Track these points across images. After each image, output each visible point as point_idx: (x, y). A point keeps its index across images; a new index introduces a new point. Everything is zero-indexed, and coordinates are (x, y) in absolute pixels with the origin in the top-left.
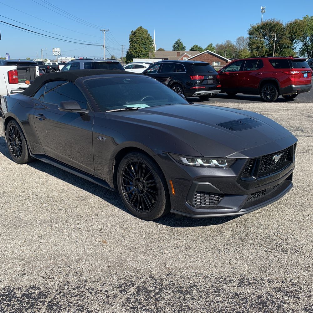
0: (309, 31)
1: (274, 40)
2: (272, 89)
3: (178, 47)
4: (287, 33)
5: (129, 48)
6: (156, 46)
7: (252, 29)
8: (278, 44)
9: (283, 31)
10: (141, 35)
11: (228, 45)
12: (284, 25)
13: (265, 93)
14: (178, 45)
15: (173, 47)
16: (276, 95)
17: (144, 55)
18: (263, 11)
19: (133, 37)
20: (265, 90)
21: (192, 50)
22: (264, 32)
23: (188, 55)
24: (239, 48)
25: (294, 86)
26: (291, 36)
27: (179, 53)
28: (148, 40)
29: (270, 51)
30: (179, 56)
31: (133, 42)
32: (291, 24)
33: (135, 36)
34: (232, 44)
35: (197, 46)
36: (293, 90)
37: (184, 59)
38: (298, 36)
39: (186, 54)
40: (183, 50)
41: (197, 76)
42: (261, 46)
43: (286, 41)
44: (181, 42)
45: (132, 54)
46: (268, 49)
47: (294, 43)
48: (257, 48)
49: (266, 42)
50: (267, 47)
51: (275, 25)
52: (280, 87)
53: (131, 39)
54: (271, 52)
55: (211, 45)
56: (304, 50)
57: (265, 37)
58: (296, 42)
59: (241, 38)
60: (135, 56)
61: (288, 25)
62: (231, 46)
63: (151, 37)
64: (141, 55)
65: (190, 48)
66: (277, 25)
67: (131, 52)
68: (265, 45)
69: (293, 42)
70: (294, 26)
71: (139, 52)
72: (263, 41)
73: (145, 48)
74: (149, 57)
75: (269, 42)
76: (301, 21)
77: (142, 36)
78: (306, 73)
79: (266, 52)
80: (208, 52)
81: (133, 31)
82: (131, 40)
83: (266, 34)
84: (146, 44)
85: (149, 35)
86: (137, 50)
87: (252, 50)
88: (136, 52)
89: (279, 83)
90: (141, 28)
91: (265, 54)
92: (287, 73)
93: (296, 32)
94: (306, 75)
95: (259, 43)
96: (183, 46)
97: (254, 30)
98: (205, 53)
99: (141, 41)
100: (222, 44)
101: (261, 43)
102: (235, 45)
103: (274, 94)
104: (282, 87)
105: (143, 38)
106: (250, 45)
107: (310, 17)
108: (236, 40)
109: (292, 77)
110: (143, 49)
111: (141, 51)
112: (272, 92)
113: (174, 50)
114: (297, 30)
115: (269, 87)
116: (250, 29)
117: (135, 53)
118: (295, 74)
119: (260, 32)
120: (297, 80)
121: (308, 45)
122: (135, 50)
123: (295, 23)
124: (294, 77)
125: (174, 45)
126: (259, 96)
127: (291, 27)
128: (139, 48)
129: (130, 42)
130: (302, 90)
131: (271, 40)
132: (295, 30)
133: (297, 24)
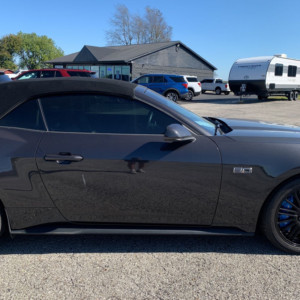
0: (25, 47)
4: (5, 46)
32: (7, 38)
38: (16, 50)
43: (6, 54)
56: (23, 63)
58: (14, 55)
61: (4, 39)
70: (10, 40)
76: (16, 36)
93: (13, 46)
107: (24, 34)
114: (15, 44)
121: (26, 59)
123: (10, 37)
127: (8, 41)
132: (12, 44)
133: (13, 39)
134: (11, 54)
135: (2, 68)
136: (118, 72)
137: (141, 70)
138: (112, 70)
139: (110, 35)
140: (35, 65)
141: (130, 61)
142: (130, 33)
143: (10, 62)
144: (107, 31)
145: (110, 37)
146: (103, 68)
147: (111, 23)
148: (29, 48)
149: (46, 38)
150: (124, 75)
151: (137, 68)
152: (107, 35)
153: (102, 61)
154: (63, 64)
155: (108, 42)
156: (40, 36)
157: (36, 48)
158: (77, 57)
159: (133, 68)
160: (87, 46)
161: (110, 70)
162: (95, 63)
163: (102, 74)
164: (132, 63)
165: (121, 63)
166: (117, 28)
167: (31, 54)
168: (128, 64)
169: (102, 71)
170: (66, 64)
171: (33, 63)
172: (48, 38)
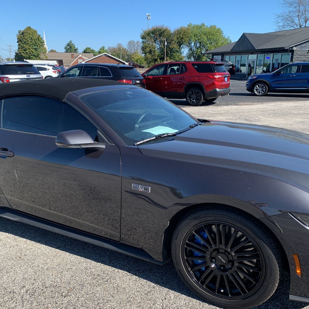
0: (193, 38)
1: (164, 45)
2: (197, 93)
3: (70, 48)
4: (175, 38)
5: (18, 49)
6: (47, 47)
7: (144, 34)
8: (168, 49)
9: (171, 36)
10: (30, 35)
11: (119, 48)
12: (172, 31)
13: (190, 97)
14: (71, 47)
15: (65, 48)
16: (202, 98)
17: (36, 56)
18: (149, 17)
19: (21, 37)
20: (190, 95)
21: (85, 52)
22: (154, 37)
23: (83, 57)
24: (131, 51)
25: (218, 90)
26: (179, 41)
27: (74, 54)
28: (39, 40)
29: (162, 54)
30: (73, 58)
31: (21, 43)
32: (178, 31)
33: (23, 37)
34: (124, 47)
35: (89, 48)
36: (218, 93)
37: (79, 61)
38: (184, 41)
39: (80, 56)
40: (76, 52)
41: (124, 80)
42: (153, 50)
43: (175, 46)
44: (72, 44)
45: (21, 55)
46: (160, 53)
47: (182, 48)
48: (150, 52)
49: (157, 46)
50: (159, 51)
51: (164, 31)
52: (205, 91)
53: (19, 39)
54: (162, 56)
55: (103, 47)
56: (190, 55)
57: (156, 42)
58: (183, 47)
59: (131, 42)
60: (26, 57)
61: (175, 32)
62: (123, 49)
63: (42, 38)
64: (32, 57)
65: (83, 50)
66: (166, 31)
67: (20, 53)
68: (156, 49)
69: (180, 47)
70: (181, 32)
71: (30, 53)
72: (155, 45)
73: (36, 49)
74: (41, 59)
75: (160, 47)
76: (186, 28)
77: (32, 37)
78: (226, 77)
79: (158, 56)
80: (105, 54)
81: (20, 31)
82: (19, 41)
83: (157, 39)
84: (36, 45)
85: (39, 36)
86: (27, 51)
87: (145, 54)
88: (27, 53)
89: (204, 87)
90: (29, 28)
91: (158, 57)
92: (212, 77)
93: (183, 38)
94: (227, 79)
95: (151, 47)
96: (75, 48)
97: (146, 35)
98: (102, 55)
99: (31, 42)
100: (114, 47)
101: (154, 47)
102: (127, 48)
103: (199, 98)
104: (207, 91)
105: (33, 38)
106: (143, 49)
107: (193, 25)
108: (127, 44)
109: (216, 81)
110: (34, 50)
111: (32, 52)
112: (197, 96)
113: (67, 52)
114: (184, 36)
115: (194, 91)
116: (142, 34)
117: (25, 54)
118: (218, 78)
119: (152, 37)
120: (219, 83)
121: (193, 50)
122: (25, 50)
123: (181, 30)
124: (217, 81)
125: (66, 47)
126: (185, 100)
127: (178, 33)
128: (30, 49)
129: (19, 43)
130: (225, 93)
131: (162, 45)
132: (181, 36)
133: (183, 31)
134: (180, 46)
135: (171, 60)
136: (277, 60)
137: (305, 57)
138: (270, 59)
139: (282, 18)
140: (201, 56)
141: (292, 47)
142: (306, 14)
143: (178, 54)
144: (277, 14)
145: (281, 20)
146: (261, 56)
147: (284, 5)
148: (197, 39)
149: (216, 27)
150: (283, 63)
151: (300, 55)
152: (277, 19)
153: (259, 49)
154: (222, 54)
155: (279, 26)
156: (209, 26)
157: (203, 38)
158: (234, 46)
159: (295, 55)
160: (246, 33)
161: (268, 58)
162: (253, 51)
163: (259, 63)
164: (294, 50)
165: (281, 50)
166: (291, 9)
167: (198, 45)
168: (289, 51)
169: (259, 60)
170: (224, 54)
171: (199, 54)
172: (217, 27)
